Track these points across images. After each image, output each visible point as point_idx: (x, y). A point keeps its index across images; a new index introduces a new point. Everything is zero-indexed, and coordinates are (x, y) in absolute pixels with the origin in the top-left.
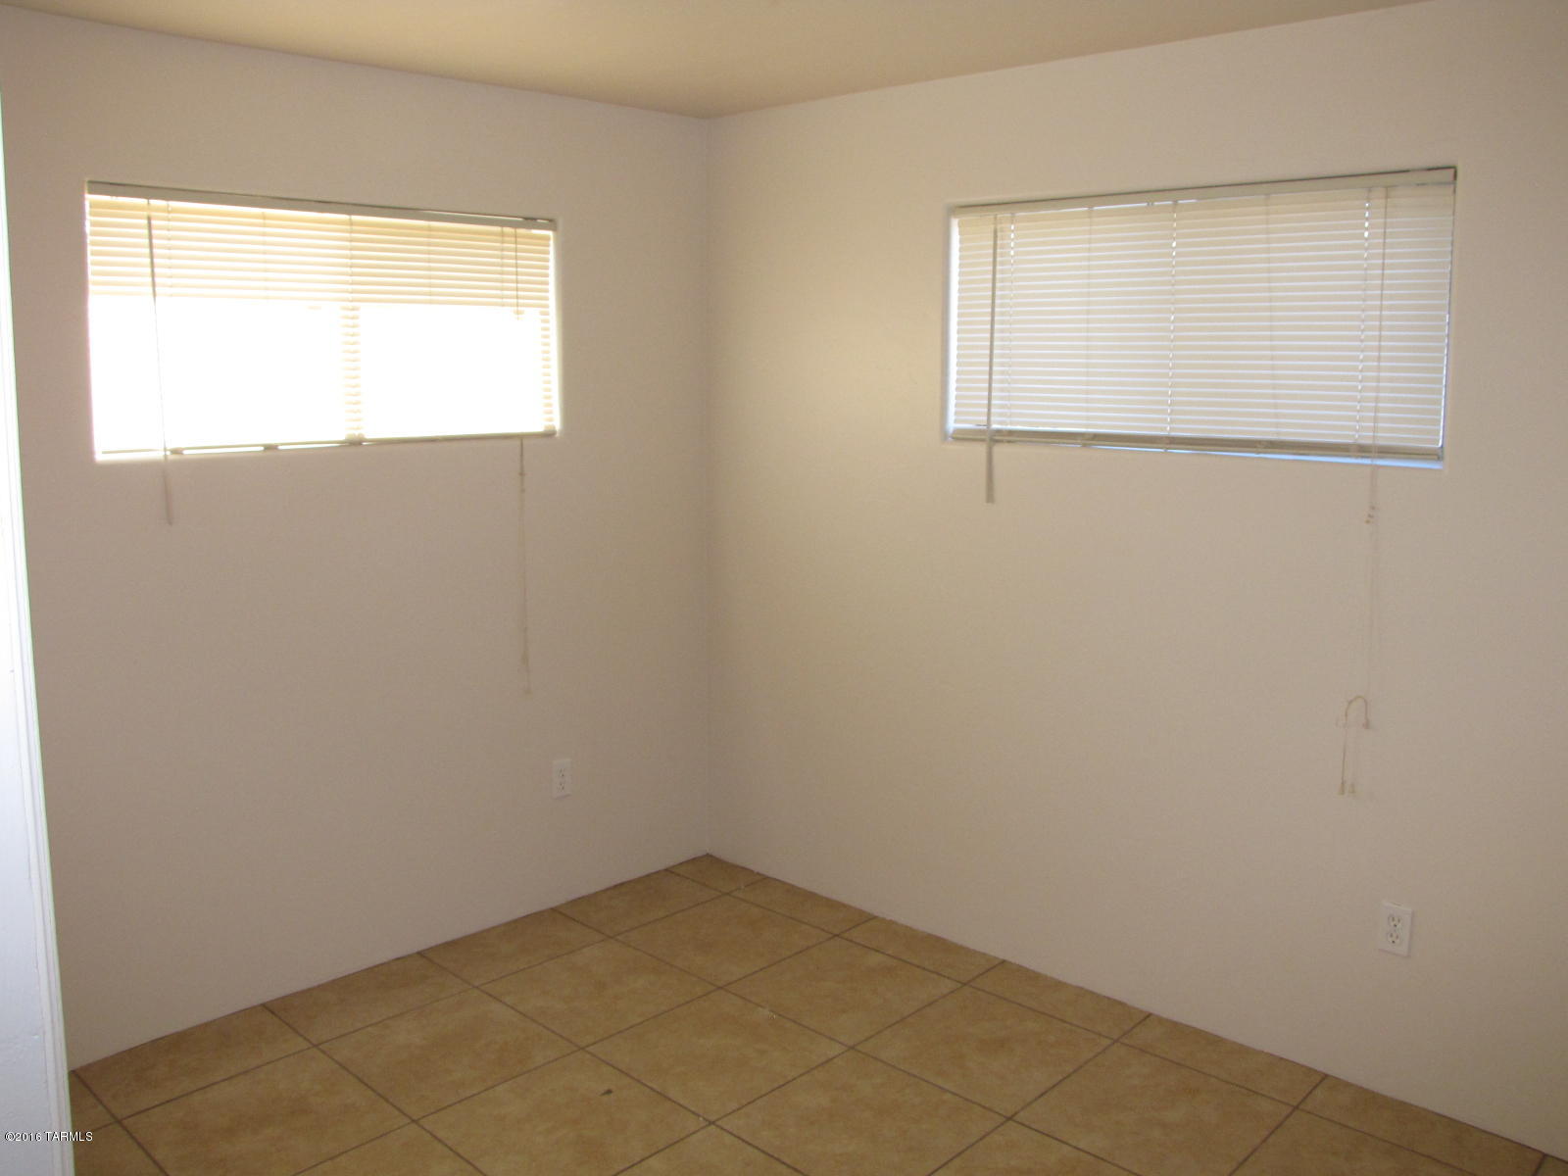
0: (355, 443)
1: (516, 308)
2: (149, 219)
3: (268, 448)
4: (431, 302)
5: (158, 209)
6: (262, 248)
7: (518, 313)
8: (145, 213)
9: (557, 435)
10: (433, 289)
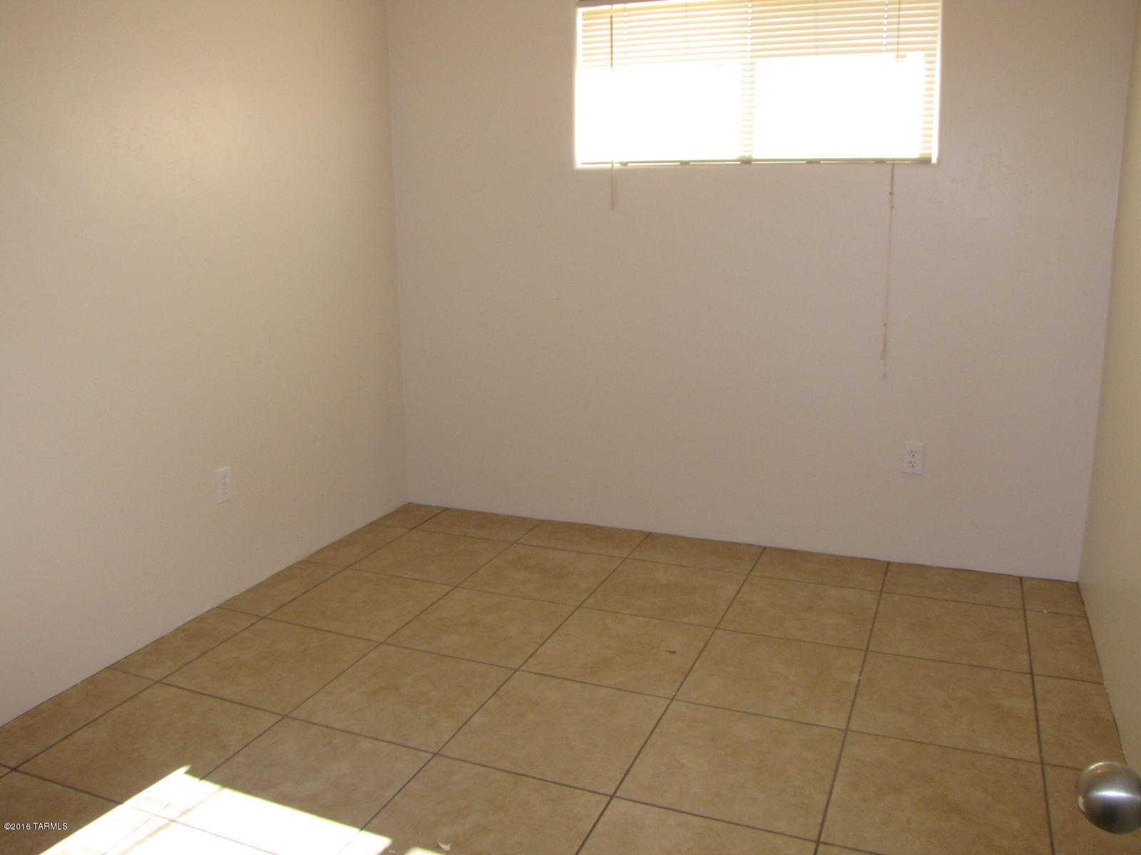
0: (747, 162)
1: (896, 53)
2: (611, 17)
3: (683, 163)
4: (816, 54)
5: (617, 11)
6: (685, 26)
7: (898, 57)
8: (609, 15)
9: (934, 161)
10: (818, 43)
